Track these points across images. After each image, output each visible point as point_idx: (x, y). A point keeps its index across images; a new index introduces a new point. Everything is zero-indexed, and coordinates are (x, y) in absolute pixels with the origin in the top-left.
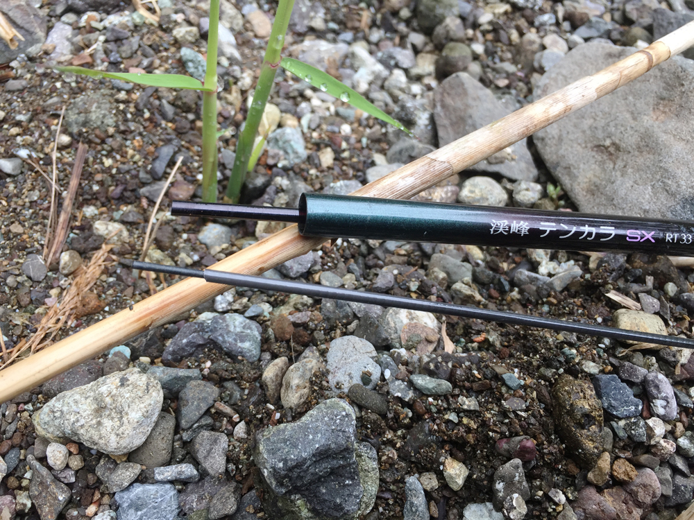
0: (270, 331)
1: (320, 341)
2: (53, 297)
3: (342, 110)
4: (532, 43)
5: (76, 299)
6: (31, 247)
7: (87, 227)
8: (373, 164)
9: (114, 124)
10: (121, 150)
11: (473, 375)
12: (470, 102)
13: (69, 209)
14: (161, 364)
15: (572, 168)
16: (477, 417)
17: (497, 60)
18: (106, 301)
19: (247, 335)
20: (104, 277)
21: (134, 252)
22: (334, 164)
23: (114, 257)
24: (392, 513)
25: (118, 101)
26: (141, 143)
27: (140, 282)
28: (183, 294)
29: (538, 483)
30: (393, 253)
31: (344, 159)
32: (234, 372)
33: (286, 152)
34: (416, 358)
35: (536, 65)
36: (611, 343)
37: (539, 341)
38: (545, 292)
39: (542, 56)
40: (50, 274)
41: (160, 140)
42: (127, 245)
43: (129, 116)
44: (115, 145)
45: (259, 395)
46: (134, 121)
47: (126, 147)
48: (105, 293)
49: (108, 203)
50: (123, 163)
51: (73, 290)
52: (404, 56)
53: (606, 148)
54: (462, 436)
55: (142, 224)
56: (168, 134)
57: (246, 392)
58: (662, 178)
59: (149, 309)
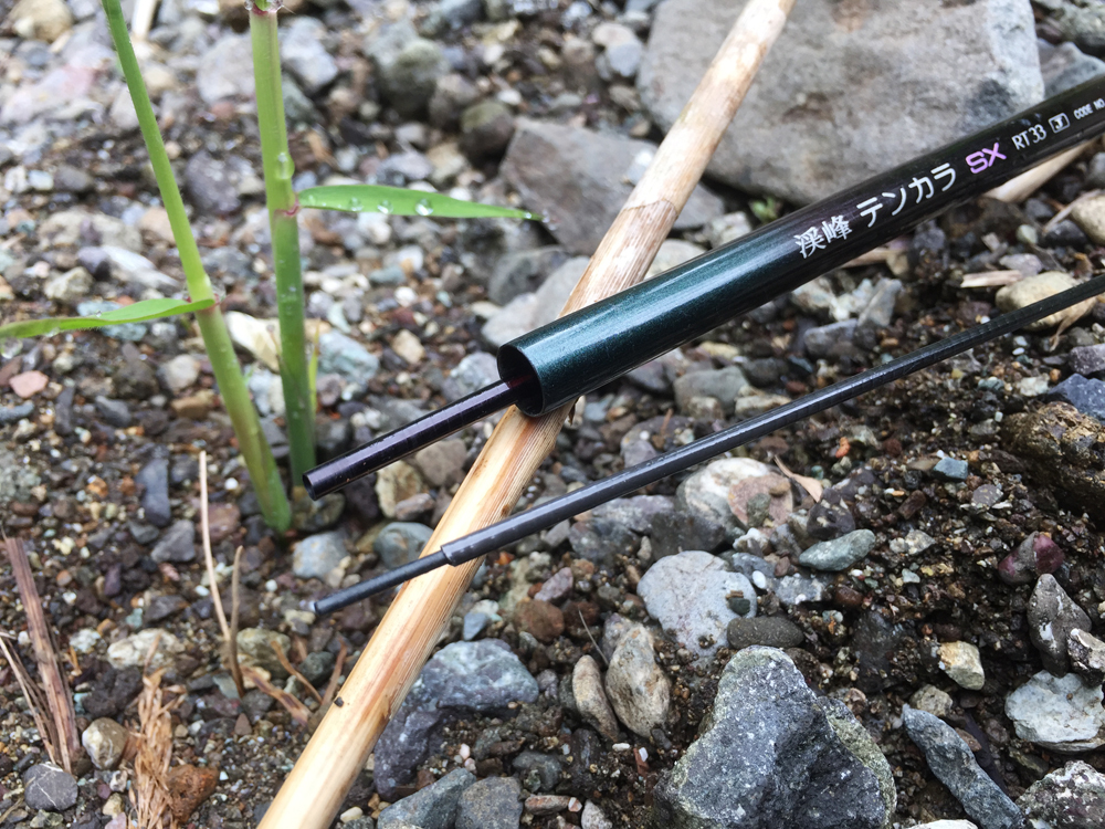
0: (526, 636)
1: (618, 599)
2: (115, 816)
3: (378, 275)
4: (580, 51)
5: (158, 794)
6: (20, 758)
7: (96, 668)
8: (481, 321)
9: (39, 480)
10: (77, 513)
11: (892, 498)
12: (567, 156)
13: (49, 654)
14: (383, 804)
15: (773, 163)
16: (943, 552)
17: (546, 100)
18: (213, 765)
19: (496, 665)
20: (181, 730)
21: (204, 661)
22: (426, 352)
23: (175, 689)
24: (912, 790)
25: (23, 440)
26: (104, 485)
27: (250, 698)
28: (411, 626)
29: (1087, 595)
30: (606, 422)
31: (434, 337)
32: (518, 733)
33: (343, 373)
34: (783, 530)
35: (606, 75)
36: (1027, 340)
37: (934, 397)
38: (870, 339)
39: (607, 61)
40: (82, 782)
41: (131, 462)
42: (184, 657)
43: (56, 454)
44: (61, 510)
45: (590, 741)
46: (68, 457)
47: (81, 503)
48: (201, 754)
49: (106, 609)
50: (94, 531)
51: (144, 782)
52: (409, 163)
53: (804, 108)
54: (943, 595)
55: (188, 609)
56: (138, 446)
57: (566, 749)
58: (917, 95)
59: (371, 684)
